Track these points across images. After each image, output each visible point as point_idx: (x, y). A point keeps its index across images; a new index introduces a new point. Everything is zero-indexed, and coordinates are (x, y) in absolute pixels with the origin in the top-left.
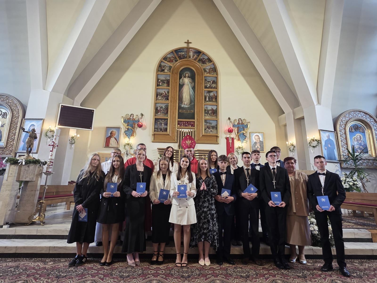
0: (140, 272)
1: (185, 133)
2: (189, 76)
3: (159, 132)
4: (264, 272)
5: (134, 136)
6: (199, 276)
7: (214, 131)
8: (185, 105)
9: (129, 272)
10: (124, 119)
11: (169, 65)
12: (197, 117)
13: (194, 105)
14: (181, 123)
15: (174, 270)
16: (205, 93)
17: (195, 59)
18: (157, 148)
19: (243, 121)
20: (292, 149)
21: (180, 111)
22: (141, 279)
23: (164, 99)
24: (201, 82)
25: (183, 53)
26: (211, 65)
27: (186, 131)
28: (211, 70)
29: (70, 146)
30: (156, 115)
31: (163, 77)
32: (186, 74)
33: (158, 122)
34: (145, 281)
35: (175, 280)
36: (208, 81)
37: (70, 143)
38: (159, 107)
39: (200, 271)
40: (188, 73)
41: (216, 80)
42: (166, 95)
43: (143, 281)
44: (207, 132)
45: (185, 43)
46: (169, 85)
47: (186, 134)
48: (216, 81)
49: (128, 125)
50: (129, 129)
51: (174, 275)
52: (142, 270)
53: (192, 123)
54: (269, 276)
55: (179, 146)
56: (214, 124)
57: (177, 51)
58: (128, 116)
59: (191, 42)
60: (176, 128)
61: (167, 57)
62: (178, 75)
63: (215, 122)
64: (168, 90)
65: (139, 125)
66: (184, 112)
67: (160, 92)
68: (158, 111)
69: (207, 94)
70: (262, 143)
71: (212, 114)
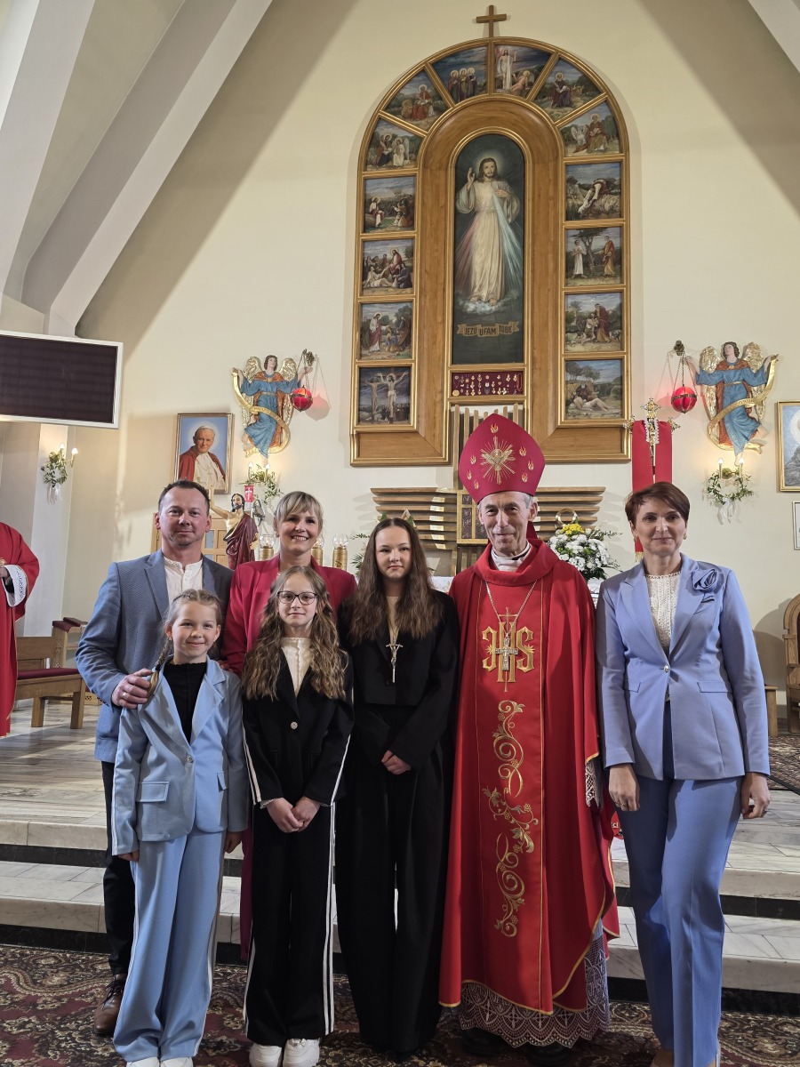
2: (499, 170)
3: (379, 423)
5: (283, 445)
7: (609, 405)
8: (483, 304)
10: (241, 378)
11: (410, 132)
12: (535, 351)
13: (521, 298)
14: (464, 383)
16: (567, 242)
17: (523, 92)
18: (372, 489)
19: (744, 355)
23: (394, 285)
24: (551, 194)
25: (472, 70)
26: (596, 109)
28: (596, 130)
29: (48, 488)
30: (363, 352)
31: (386, 191)
32: (486, 164)
33: (372, 382)
36: (579, 185)
37: (47, 481)
38: (374, 322)
40: (492, 160)
41: (621, 174)
42: (401, 268)
45: (480, 20)
46: (411, 222)
48: (620, 180)
49: (257, 403)
50: (263, 416)
53: (512, 377)
56: (606, 375)
57: (442, 64)
58: (257, 364)
59: (505, 15)
60: (443, 403)
61: (399, 97)
62: (451, 172)
63: (612, 366)
64: (409, 244)
65: (297, 397)
66: (478, 331)
67: (377, 257)
68: (371, 335)
69: (576, 243)
71: (600, 332)
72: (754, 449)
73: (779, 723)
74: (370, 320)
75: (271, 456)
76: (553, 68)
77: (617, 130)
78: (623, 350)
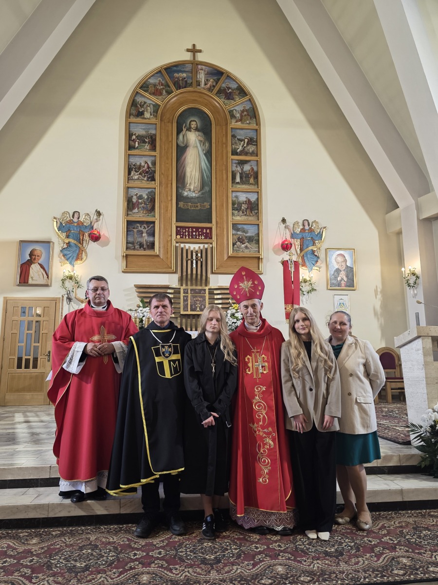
0: (112, 556)
1: (192, 252)
2: (198, 126)
3: (138, 250)
4: (371, 542)
5: (83, 260)
6: (240, 558)
7: (253, 247)
8: (191, 193)
9: (88, 557)
10: (59, 223)
12: (218, 218)
13: (211, 191)
14: (183, 232)
15: (185, 547)
16: (232, 166)
17: (210, 90)
18: (135, 285)
19: (312, 226)
20: (412, 282)
21: (181, 204)
22: (114, 573)
23: (145, 179)
24: (224, 141)
25: (185, 75)
26: (245, 103)
27: (194, 248)
28: (245, 113)
30: (129, 213)
31: (141, 130)
32: (192, 123)
33: (134, 228)
34: (124, 576)
35: (188, 571)
36: (238, 139)
38: (135, 197)
39: (240, 546)
40: (195, 121)
41: (257, 136)
42: (149, 171)
43: (120, 577)
44: (237, 249)
45: (188, 50)
46: (154, 148)
47: (194, 254)
48: (257, 138)
49: (68, 237)
50: (71, 244)
51: (185, 558)
52: (115, 552)
53: (206, 230)
54: (383, 550)
55: (181, 280)
56: (252, 231)
57: (170, 69)
58: (68, 215)
59: (201, 50)
60: (172, 241)
61: (148, 83)
62: (175, 125)
63: (254, 228)
64: (153, 159)
65: (92, 235)
66: (189, 207)
67: (136, 164)
68: (133, 204)
69: (236, 167)
70: (350, 271)
71: (248, 211)
74: (133, 196)
75: (76, 266)
76: (224, 80)
77: (255, 113)
78: (258, 220)
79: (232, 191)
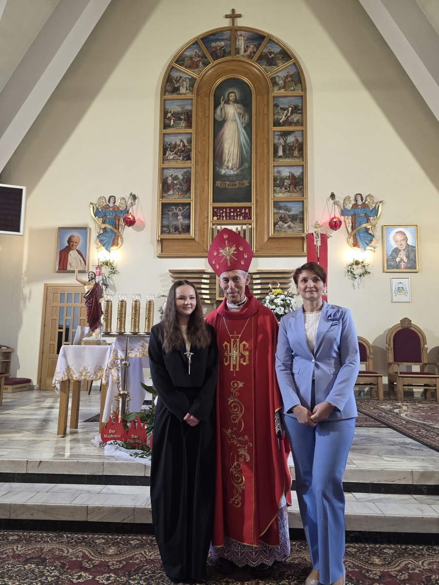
2: (238, 98)
3: (173, 234)
5: (119, 245)
7: (296, 226)
8: (229, 170)
10: (95, 208)
11: (189, 75)
12: (258, 197)
13: (250, 167)
14: (220, 213)
16: (274, 138)
17: (250, 57)
18: (169, 270)
19: (366, 201)
23: (181, 158)
24: (266, 111)
25: (223, 43)
26: (289, 68)
28: (289, 79)
30: (164, 195)
31: (176, 107)
32: (231, 95)
33: (169, 211)
36: (280, 108)
38: (170, 178)
40: (234, 93)
41: (302, 103)
42: (185, 149)
44: (279, 229)
45: (227, 16)
46: (190, 124)
48: (302, 106)
49: (104, 222)
50: (107, 229)
52: (59, 571)
53: (245, 210)
56: (295, 210)
57: (207, 39)
58: (104, 200)
59: (241, 14)
60: (208, 223)
61: (183, 56)
62: (212, 98)
63: (298, 205)
64: (189, 136)
65: (127, 219)
66: (227, 185)
67: (171, 143)
68: (169, 186)
69: (278, 139)
70: (411, 251)
71: (292, 187)
72: (371, 250)
73: (384, 394)
74: (168, 177)
76: (266, 45)
77: (300, 78)
78: (303, 196)
79: (274, 166)
